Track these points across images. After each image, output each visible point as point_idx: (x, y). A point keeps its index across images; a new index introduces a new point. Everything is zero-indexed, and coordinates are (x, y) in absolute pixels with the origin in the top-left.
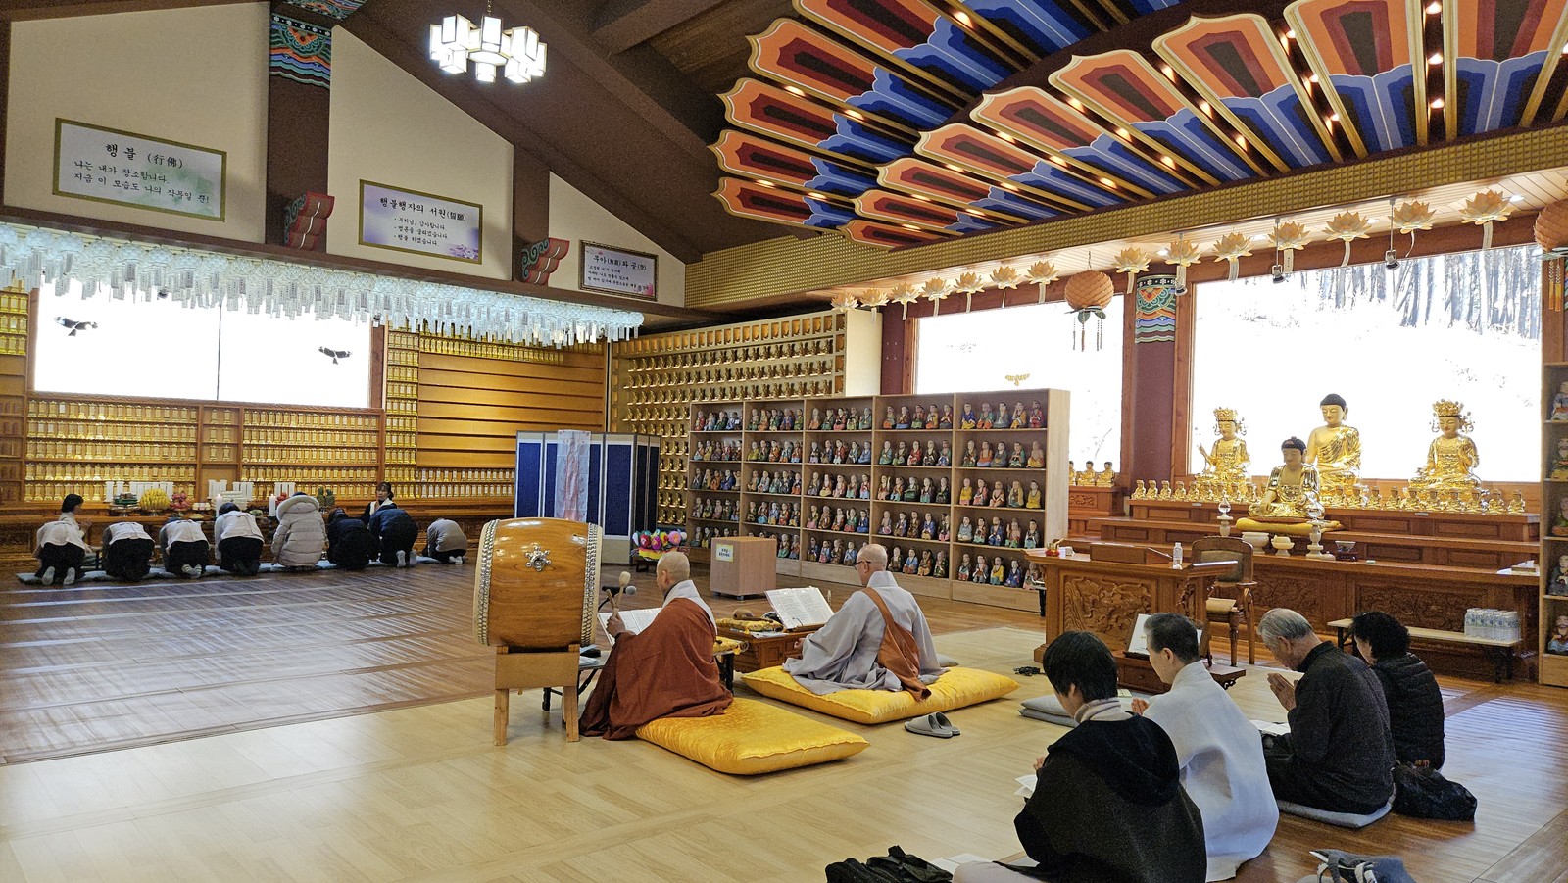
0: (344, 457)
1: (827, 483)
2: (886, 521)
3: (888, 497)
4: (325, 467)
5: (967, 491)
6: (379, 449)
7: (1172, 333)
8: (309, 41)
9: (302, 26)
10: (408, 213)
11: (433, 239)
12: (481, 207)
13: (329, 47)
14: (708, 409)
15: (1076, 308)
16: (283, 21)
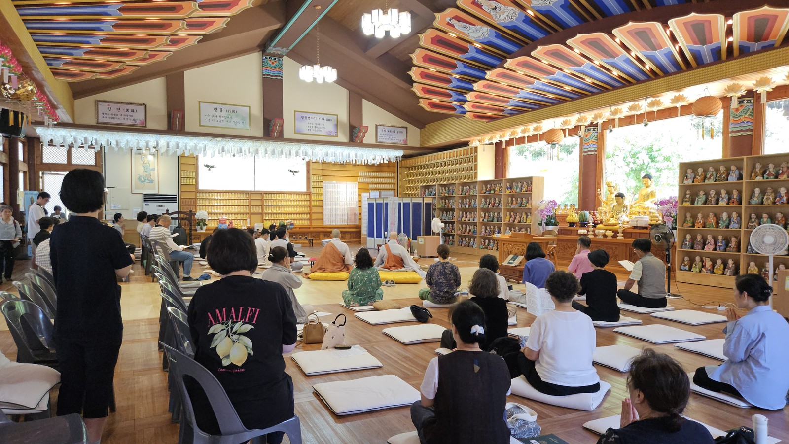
0: (298, 210)
1: (464, 216)
2: (483, 229)
3: (483, 220)
4: (291, 214)
5: (508, 217)
6: (310, 207)
7: (596, 151)
8: (275, 63)
9: (273, 59)
10: (311, 121)
11: (320, 129)
12: (337, 115)
13: (282, 64)
14: (427, 187)
15: (549, 144)
16: (266, 58)
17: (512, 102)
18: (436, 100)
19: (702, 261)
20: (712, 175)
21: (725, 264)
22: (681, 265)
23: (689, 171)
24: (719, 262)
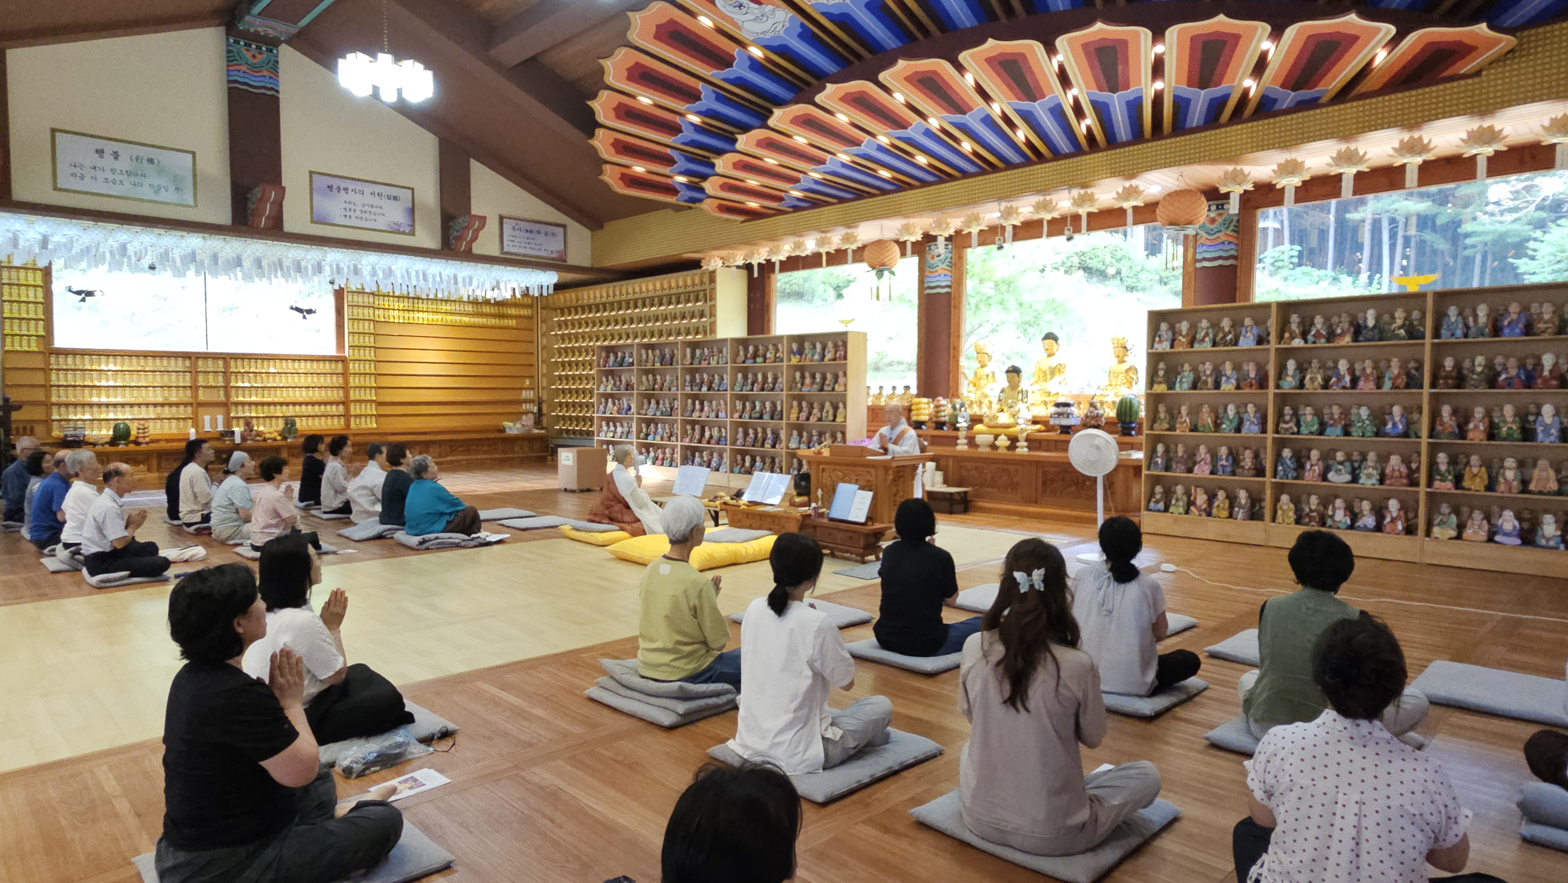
0: (317, 395)
1: (697, 407)
2: (740, 435)
3: (740, 417)
5: (795, 410)
6: (344, 388)
7: (948, 286)
8: (260, 58)
9: (254, 46)
10: (351, 197)
11: (373, 217)
12: (413, 189)
13: (277, 62)
14: (610, 350)
15: (874, 268)
16: (237, 42)
17: (804, 184)
18: (639, 169)
19: (1188, 494)
20: (1207, 334)
21: (1232, 500)
22: (1149, 501)
23: (1164, 326)
24: (1221, 495)
